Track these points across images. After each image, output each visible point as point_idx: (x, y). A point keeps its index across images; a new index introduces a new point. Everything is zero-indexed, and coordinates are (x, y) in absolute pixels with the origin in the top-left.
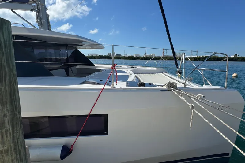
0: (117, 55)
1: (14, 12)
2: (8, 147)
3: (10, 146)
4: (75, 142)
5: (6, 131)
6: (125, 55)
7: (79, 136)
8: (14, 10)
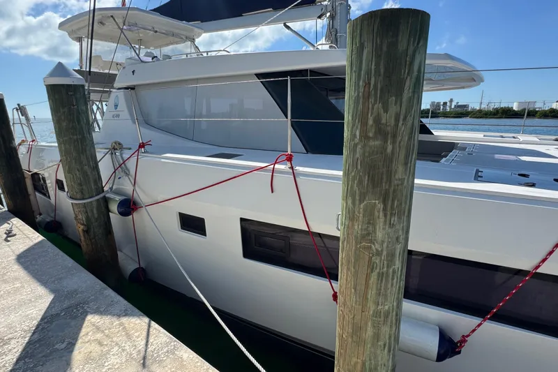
0: (458, 106)
1: (288, 27)
2: (389, 307)
3: (393, 305)
4: (474, 331)
5: (394, 272)
6: (483, 106)
7: (489, 319)
8: (287, 24)
